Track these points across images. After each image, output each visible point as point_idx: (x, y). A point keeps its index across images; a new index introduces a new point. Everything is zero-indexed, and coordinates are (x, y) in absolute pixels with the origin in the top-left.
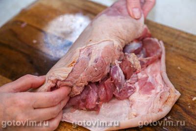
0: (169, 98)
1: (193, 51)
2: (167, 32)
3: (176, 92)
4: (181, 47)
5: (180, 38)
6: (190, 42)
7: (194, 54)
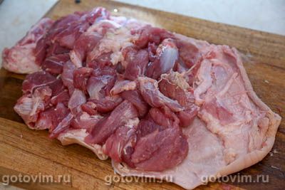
0: (270, 125)
1: (277, 56)
2: (235, 34)
3: (275, 116)
4: (260, 53)
5: (254, 40)
6: (268, 44)
7: (279, 59)
